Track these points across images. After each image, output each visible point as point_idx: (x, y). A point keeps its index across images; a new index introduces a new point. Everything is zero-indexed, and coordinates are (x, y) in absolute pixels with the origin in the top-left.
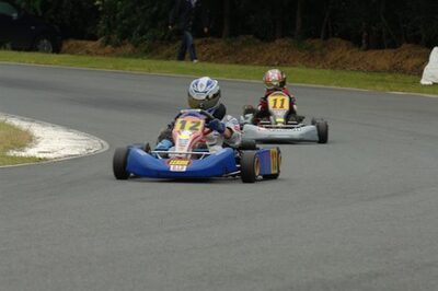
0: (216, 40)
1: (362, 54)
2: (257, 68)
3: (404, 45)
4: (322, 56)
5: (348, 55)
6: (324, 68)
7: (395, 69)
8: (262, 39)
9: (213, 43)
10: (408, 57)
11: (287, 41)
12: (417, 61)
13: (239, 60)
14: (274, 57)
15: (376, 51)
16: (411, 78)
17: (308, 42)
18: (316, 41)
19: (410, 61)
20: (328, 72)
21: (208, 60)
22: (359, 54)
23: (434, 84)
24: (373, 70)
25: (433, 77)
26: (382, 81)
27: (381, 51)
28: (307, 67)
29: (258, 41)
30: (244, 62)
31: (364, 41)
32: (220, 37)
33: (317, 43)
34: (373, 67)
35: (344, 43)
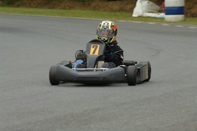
1: (106, 3)
2: (59, 10)
4: (89, 4)
5: (100, 4)
6: (89, 10)
7: (121, 10)
10: (127, 4)
12: (131, 6)
13: (51, 7)
14: (67, 5)
15: (113, 2)
16: (128, 14)
19: (128, 6)
20: (91, 12)
21: (36, 7)
23: (139, 16)
24: (112, 10)
25: (138, 13)
26: (115, 15)
27: (115, 2)
28: (82, 9)
30: (53, 8)
34: (112, 9)
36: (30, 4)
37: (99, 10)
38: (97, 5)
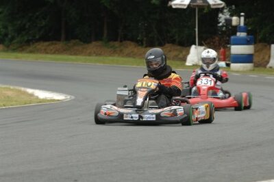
0: (57, 42)
1: (143, 49)
3: (167, 45)
4: (121, 51)
5: (136, 50)
8: (84, 42)
9: (56, 44)
10: (170, 51)
11: (99, 43)
13: (73, 53)
14: (93, 52)
17: (112, 43)
18: (116, 43)
21: (54, 53)
29: (82, 43)
31: (144, 43)
32: (58, 39)
33: (117, 44)
35: (132, 43)
36: (45, 50)
37: (134, 58)
38: (132, 52)
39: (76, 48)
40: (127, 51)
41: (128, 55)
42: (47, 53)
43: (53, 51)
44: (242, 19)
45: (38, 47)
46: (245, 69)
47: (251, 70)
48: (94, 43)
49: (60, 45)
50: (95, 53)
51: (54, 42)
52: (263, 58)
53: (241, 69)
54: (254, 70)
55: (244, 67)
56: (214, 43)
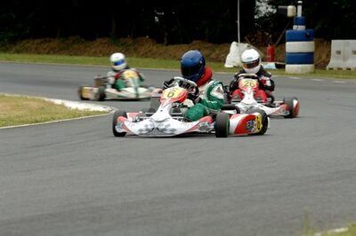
0: (52, 39)
1: (165, 48)
3: (194, 42)
5: (154, 49)
8: (87, 39)
9: (50, 41)
14: (98, 51)
15: (175, 46)
17: (122, 40)
21: (48, 53)
22: (162, 48)
29: (83, 40)
31: (165, 39)
32: (54, 37)
33: (129, 41)
39: (76, 46)
40: (143, 50)
41: (145, 55)
42: (39, 53)
43: (47, 51)
44: (300, 8)
45: (27, 45)
46: (304, 72)
47: (311, 73)
48: (99, 40)
49: (55, 43)
50: (101, 52)
51: (47, 39)
52: (320, 58)
53: (300, 72)
54: (314, 72)
55: (302, 69)
56: (255, 39)
